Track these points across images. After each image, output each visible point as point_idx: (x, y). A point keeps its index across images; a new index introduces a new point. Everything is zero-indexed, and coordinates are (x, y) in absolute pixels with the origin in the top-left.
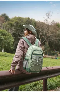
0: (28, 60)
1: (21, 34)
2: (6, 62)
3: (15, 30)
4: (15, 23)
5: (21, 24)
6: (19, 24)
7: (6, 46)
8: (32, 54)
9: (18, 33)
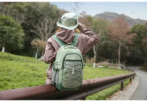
0: (57, 70)
1: (34, 26)
2: (13, 69)
3: (26, 18)
4: (26, 7)
5: (35, 10)
6: (33, 11)
7: (11, 44)
8: (64, 60)
9: (30, 23)
